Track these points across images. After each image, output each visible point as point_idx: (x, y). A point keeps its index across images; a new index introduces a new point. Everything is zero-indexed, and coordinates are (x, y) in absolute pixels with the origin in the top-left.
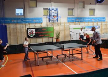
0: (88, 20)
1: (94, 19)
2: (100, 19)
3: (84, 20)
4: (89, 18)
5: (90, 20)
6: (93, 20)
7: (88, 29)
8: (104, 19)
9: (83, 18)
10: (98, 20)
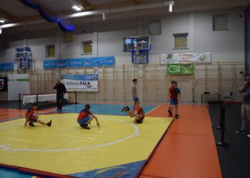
0: (77, 63)
1: (88, 62)
2: (103, 60)
3: (69, 63)
4: (78, 60)
5: (80, 63)
6: (87, 64)
7: (74, 81)
8: (111, 61)
9: (68, 60)
10: (98, 62)
